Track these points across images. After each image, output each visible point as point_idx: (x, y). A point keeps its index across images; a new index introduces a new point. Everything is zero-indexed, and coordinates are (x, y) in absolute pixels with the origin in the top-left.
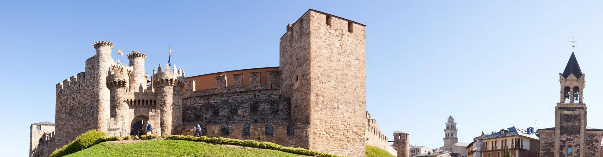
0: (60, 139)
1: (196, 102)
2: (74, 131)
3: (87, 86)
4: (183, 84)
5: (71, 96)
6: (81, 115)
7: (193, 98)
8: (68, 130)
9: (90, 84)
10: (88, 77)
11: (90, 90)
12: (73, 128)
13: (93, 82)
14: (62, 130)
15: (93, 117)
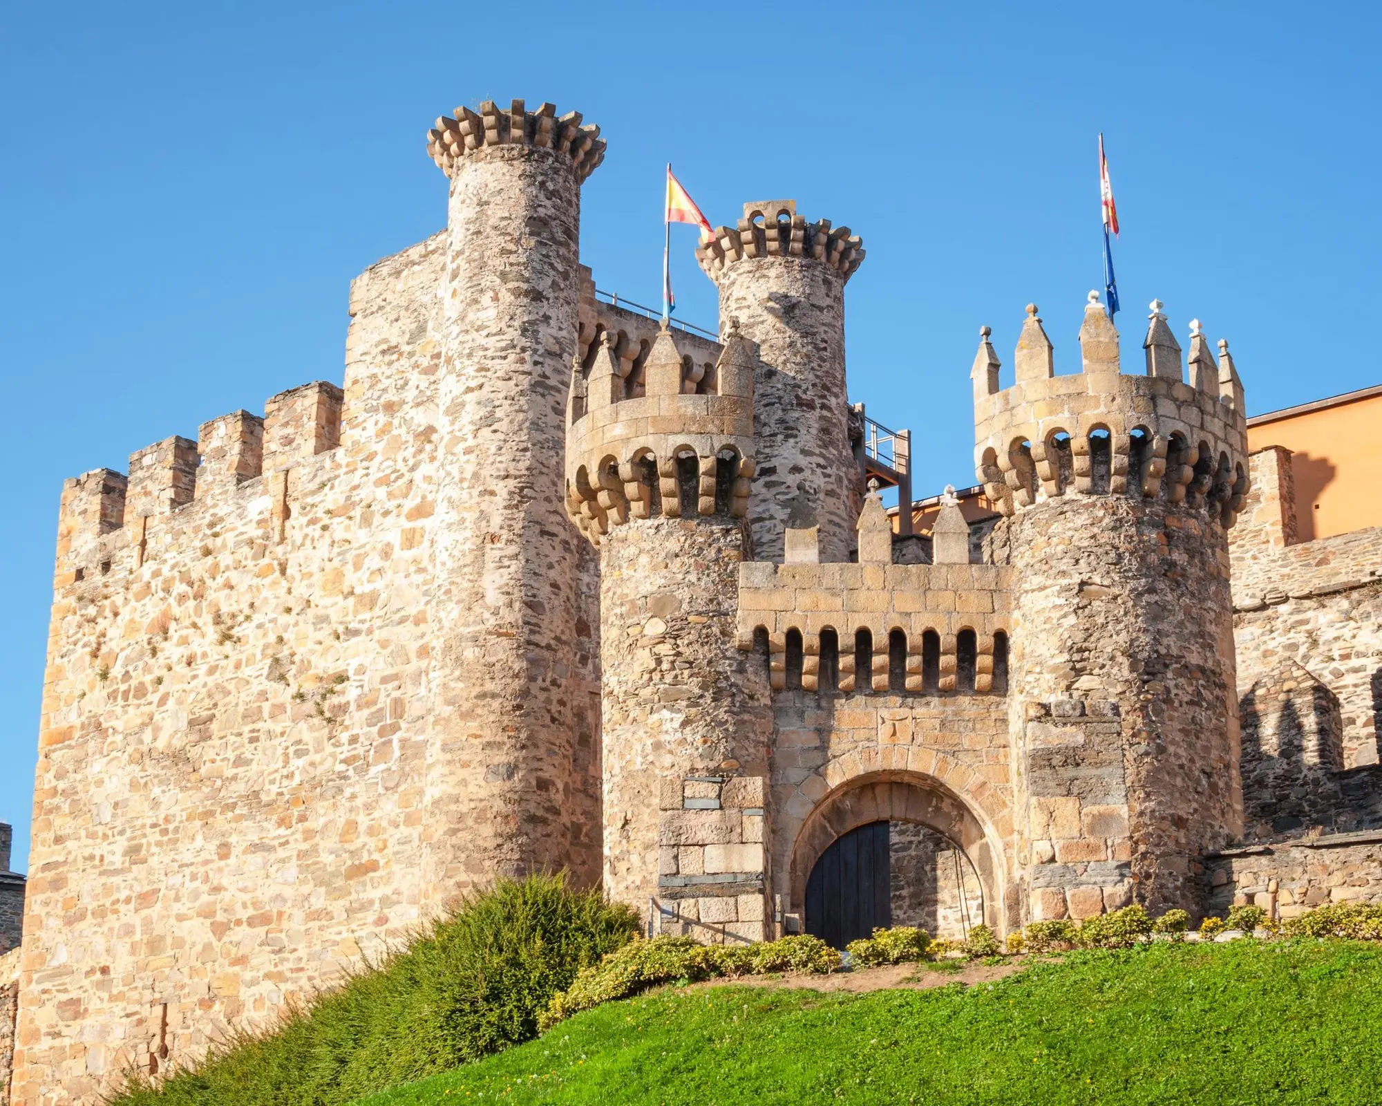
0: (75, 1002)
1: (1315, 643)
2: (220, 929)
3: (357, 512)
4: (1233, 476)
5: (199, 596)
6: (290, 776)
7: (1284, 609)
8: (155, 911)
9: (381, 492)
10: (371, 429)
11: (386, 554)
12: (205, 898)
13: (418, 476)
14: (100, 913)
15: (405, 802)
